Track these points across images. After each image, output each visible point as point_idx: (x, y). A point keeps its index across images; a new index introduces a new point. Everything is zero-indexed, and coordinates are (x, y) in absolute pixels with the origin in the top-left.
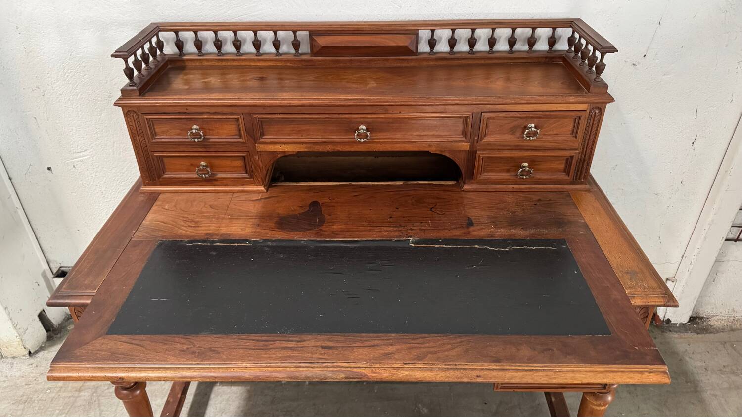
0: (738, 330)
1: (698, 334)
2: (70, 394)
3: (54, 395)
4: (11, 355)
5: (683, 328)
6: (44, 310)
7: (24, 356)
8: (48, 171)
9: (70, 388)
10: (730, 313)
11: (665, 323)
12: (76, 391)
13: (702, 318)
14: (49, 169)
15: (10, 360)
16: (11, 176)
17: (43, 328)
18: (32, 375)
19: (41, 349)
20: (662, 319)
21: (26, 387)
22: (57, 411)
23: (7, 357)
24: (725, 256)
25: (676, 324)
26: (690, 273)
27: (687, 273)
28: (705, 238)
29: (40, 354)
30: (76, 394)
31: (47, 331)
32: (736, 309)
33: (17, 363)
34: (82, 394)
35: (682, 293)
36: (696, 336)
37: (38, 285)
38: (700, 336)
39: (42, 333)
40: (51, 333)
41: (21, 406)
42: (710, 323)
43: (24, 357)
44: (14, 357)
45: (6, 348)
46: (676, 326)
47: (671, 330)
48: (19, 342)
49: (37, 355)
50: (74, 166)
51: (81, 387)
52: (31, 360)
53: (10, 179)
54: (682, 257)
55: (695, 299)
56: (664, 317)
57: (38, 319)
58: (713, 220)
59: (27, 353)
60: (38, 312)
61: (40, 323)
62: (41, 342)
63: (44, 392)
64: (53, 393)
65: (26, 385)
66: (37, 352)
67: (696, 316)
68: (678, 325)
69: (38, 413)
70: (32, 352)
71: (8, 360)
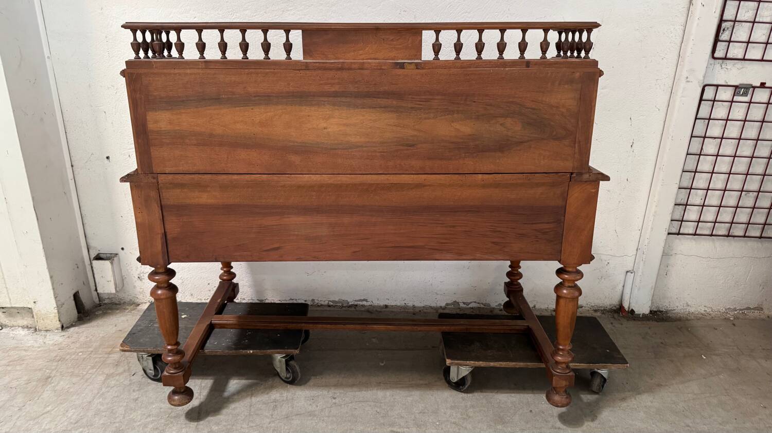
0: (693, 320)
1: (658, 322)
2: (100, 356)
3: (85, 356)
4: (45, 328)
5: (645, 318)
6: (78, 292)
7: (57, 329)
8: (106, 159)
9: (100, 352)
10: (685, 308)
11: (630, 314)
12: (106, 354)
13: (662, 311)
14: (108, 158)
15: (43, 333)
16: (73, 163)
17: (75, 308)
18: (64, 343)
19: (72, 326)
20: (627, 310)
21: (59, 351)
22: (89, 367)
23: (40, 330)
24: (672, 250)
25: (640, 314)
26: (644, 263)
27: (642, 263)
28: (652, 228)
29: (72, 329)
30: (106, 356)
31: (79, 312)
32: (689, 303)
33: (50, 335)
34: (110, 356)
35: (640, 283)
36: (656, 323)
37: (78, 267)
38: (659, 323)
39: (74, 312)
40: (81, 315)
41: (55, 364)
42: (668, 315)
43: (57, 331)
44: (47, 331)
45: (42, 321)
46: (640, 317)
47: (636, 319)
48: (55, 314)
49: (68, 330)
50: (129, 156)
51: (110, 351)
52: (63, 333)
53: (72, 166)
54: (637, 250)
55: (652, 289)
56: (629, 308)
57: (72, 298)
58: (655, 212)
59: (60, 326)
60: (74, 292)
61: (73, 302)
62: (72, 321)
63: (76, 354)
64: (85, 355)
65: (59, 349)
66: (68, 328)
67: (656, 310)
68: (641, 316)
69: (71, 368)
70: (65, 326)
71: (41, 333)
